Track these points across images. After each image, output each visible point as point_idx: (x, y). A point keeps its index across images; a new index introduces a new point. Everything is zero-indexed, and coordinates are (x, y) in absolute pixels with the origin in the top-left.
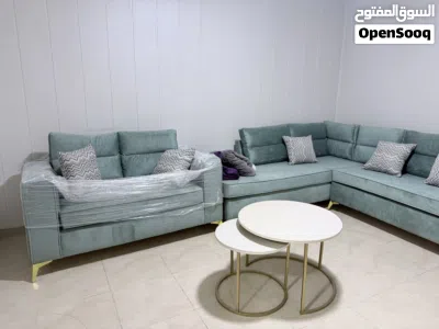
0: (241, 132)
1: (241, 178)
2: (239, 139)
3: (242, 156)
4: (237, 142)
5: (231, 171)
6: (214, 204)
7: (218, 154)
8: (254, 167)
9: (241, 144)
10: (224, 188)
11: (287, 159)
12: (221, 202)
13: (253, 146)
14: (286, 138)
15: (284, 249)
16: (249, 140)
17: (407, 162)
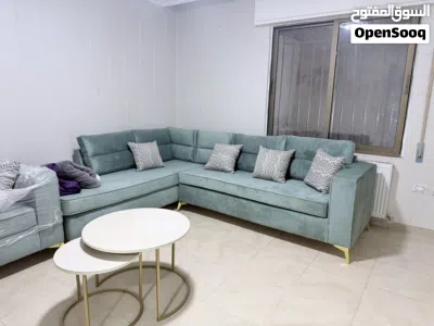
0: (80, 140)
1: (83, 191)
2: (78, 147)
3: (83, 167)
4: (75, 151)
5: (71, 184)
6: (51, 225)
7: (52, 166)
8: (98, 177)
9: (81, 153)
10: (63, 205)
11: (134, 166)
12: (61, 221)
13: (95, 155)
14: (131, 144)
15: (137, 259)
16: (90, 148)
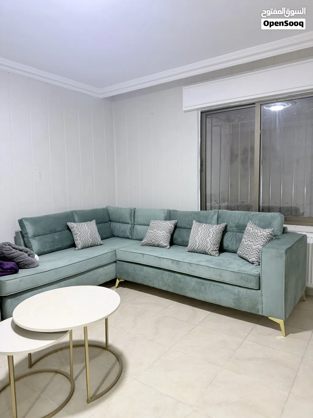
0: (21, 222)
2: (19, 229)
3: (23, 248)
4: (17, 233)
5: (9, 265)
9: (22, 235)
13: (35, 236)
14: (70, 224)
16: (30, 230)
17: (172, 235)
